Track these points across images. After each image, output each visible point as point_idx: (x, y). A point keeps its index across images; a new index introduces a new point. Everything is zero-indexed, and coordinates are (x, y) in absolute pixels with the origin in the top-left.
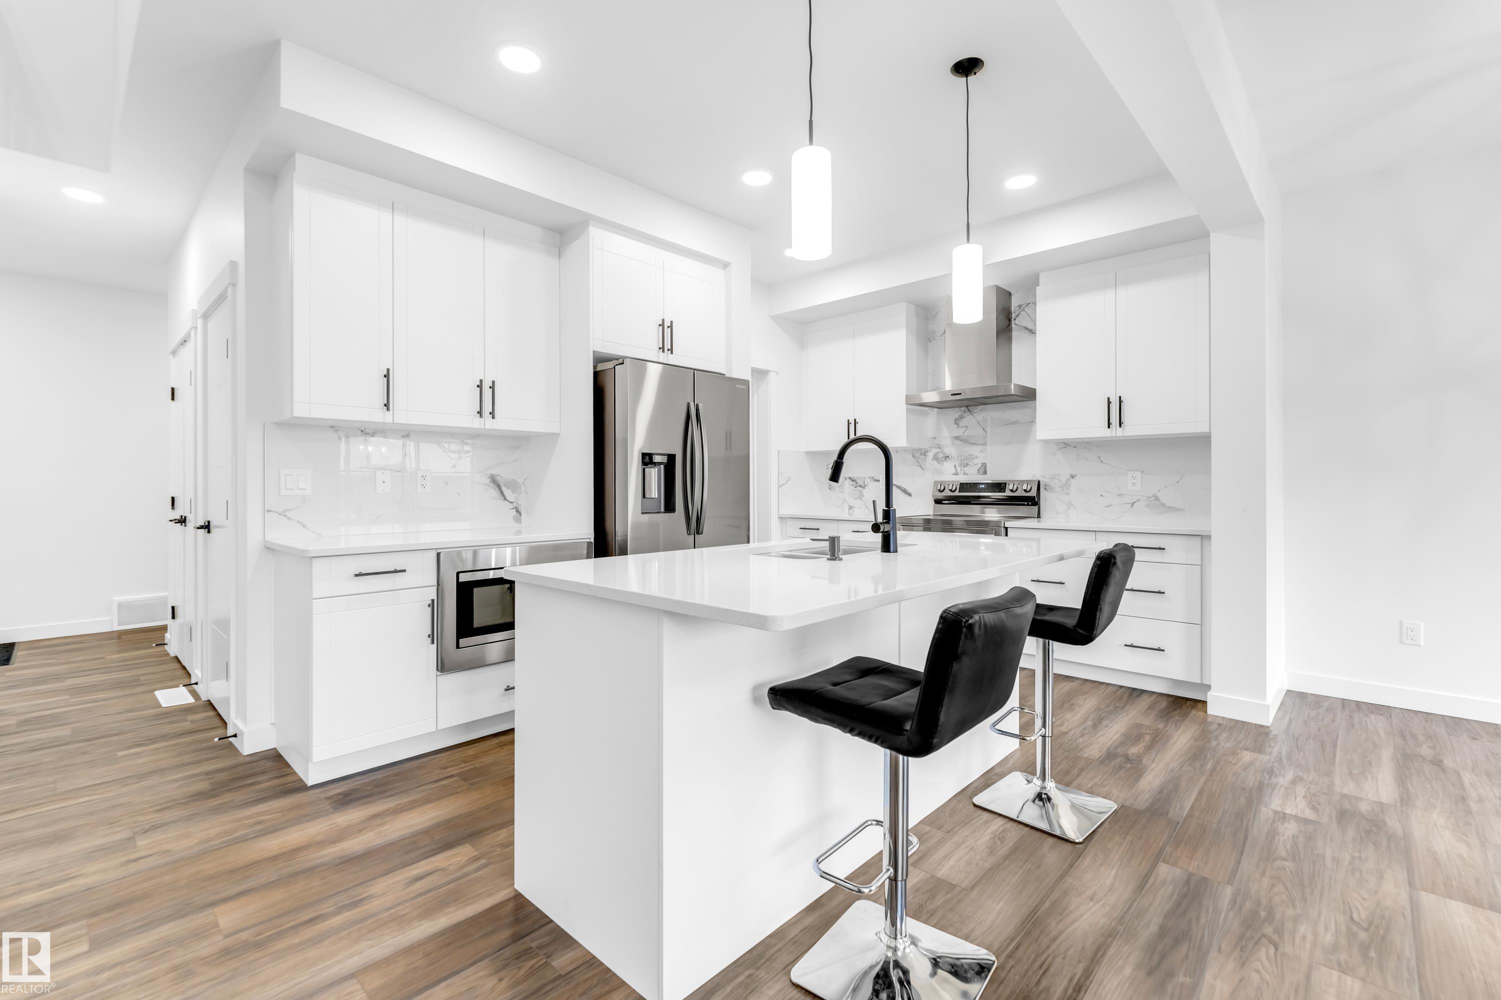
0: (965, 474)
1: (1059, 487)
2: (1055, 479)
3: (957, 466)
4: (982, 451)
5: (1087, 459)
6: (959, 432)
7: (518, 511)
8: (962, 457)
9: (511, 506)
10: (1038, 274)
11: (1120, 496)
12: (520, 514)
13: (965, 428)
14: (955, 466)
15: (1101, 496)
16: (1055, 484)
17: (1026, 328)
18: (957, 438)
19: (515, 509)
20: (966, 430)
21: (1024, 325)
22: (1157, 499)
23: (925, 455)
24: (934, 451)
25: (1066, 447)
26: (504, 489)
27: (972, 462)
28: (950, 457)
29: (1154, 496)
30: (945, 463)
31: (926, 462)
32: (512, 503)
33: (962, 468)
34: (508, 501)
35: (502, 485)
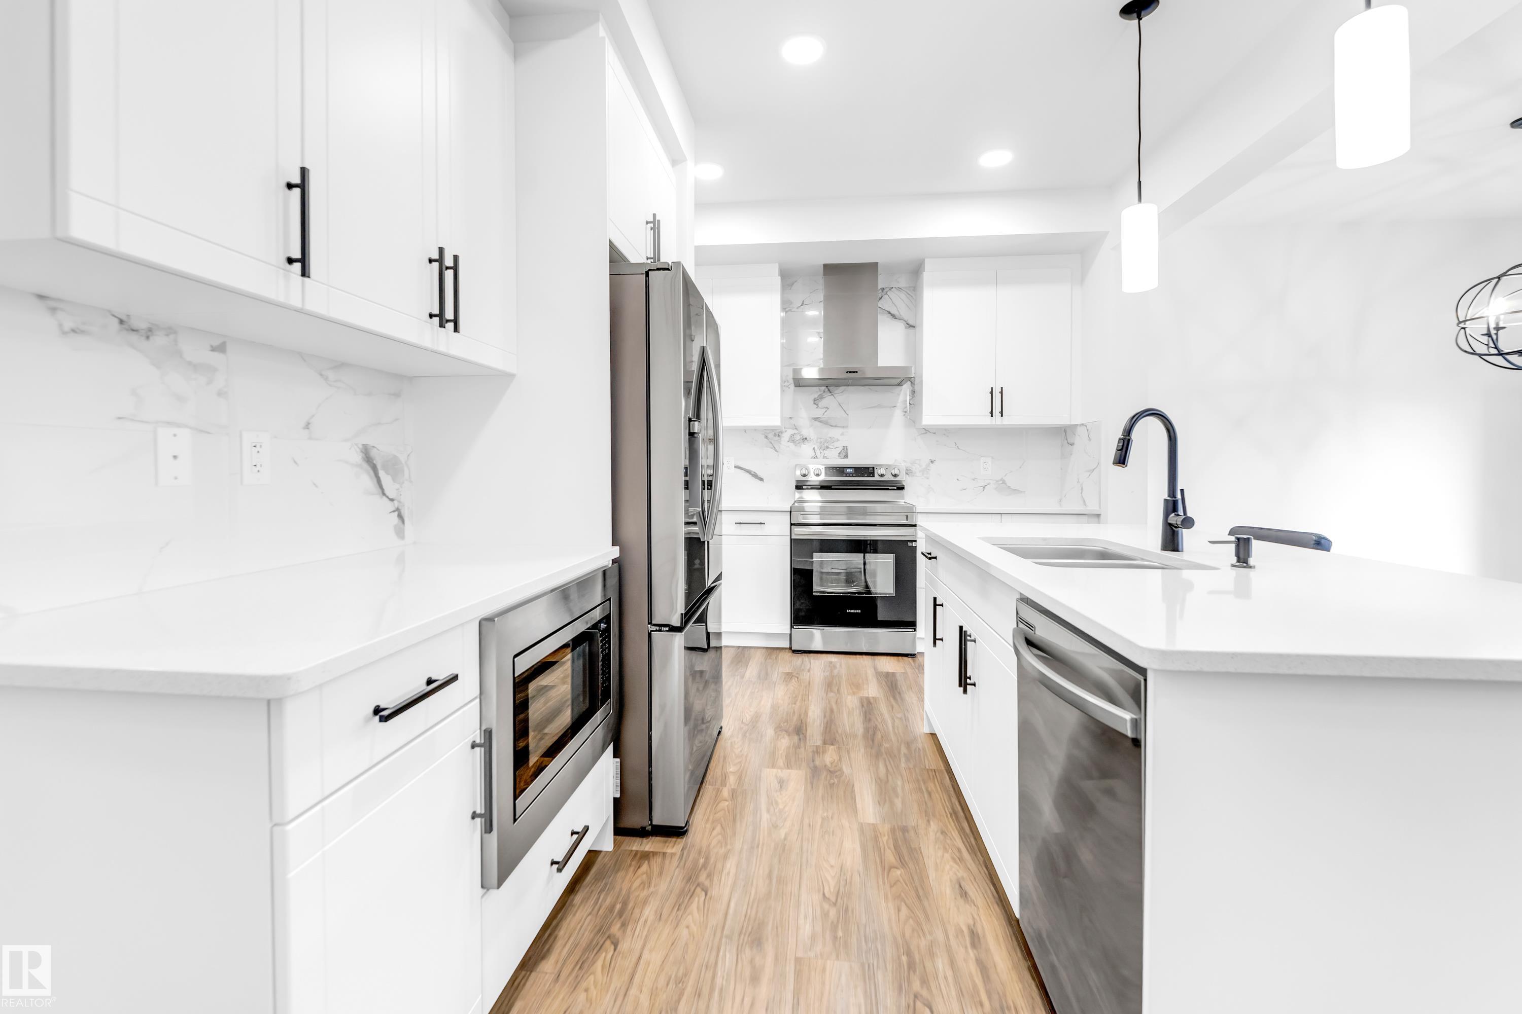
0: (824, 457)
1: (920, 472)
2: (916, 463)
3: (816, 448)
4: (842, 434)
5: (945, 445)
6: (819, 413)
7: (400, 516)
8: (822, 440)
9: (391, 506)
10: (924, 260)
11: (974, 480)
12: (403, 522)
13: (825, 410)
14: (814, 449)
15: (958, 480)
16: (916, 469)
17: (889, 313)
18: (816, 419)
19: (396, 513)
20: (826, 411)
21: (888, 309)
22: (1004, 482)
23: (779, 436)
24: (790, 432)
25: (926, 433)
26: (382, 474)
27: (833, 446)
28: (808, 439)
29: (1002, 479)
30: (803, 446)
31: (781, 444)
32: (392, 500)
33: (822, 451)
34: (388, 497)
35: (379, 467)
